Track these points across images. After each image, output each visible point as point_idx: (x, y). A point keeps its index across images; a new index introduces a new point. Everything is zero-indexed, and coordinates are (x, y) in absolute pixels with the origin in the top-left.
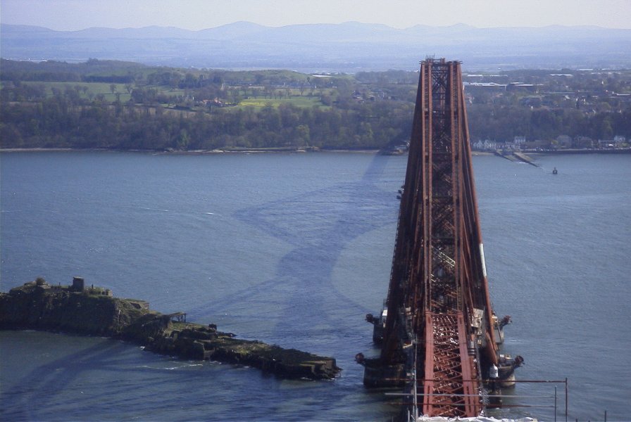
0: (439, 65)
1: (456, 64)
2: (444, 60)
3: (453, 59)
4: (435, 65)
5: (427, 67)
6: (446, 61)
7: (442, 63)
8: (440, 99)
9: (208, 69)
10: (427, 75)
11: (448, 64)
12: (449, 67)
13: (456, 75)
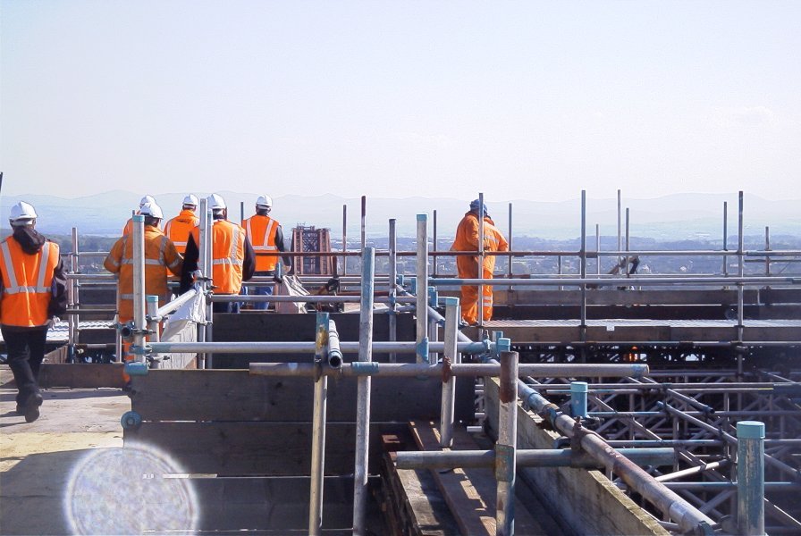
0: (309, 232)
1: (325, 231)
2: (313, 227)
3: (321, 227)
4: (305, 232)
5: (298, 234)
6: (316, 228)
7: (312, 230)
8: (310, 264)
9: (84, 235)
10: (298, 241)
11: (318, 231)
12: (319, 235)
13: (324, 241)
